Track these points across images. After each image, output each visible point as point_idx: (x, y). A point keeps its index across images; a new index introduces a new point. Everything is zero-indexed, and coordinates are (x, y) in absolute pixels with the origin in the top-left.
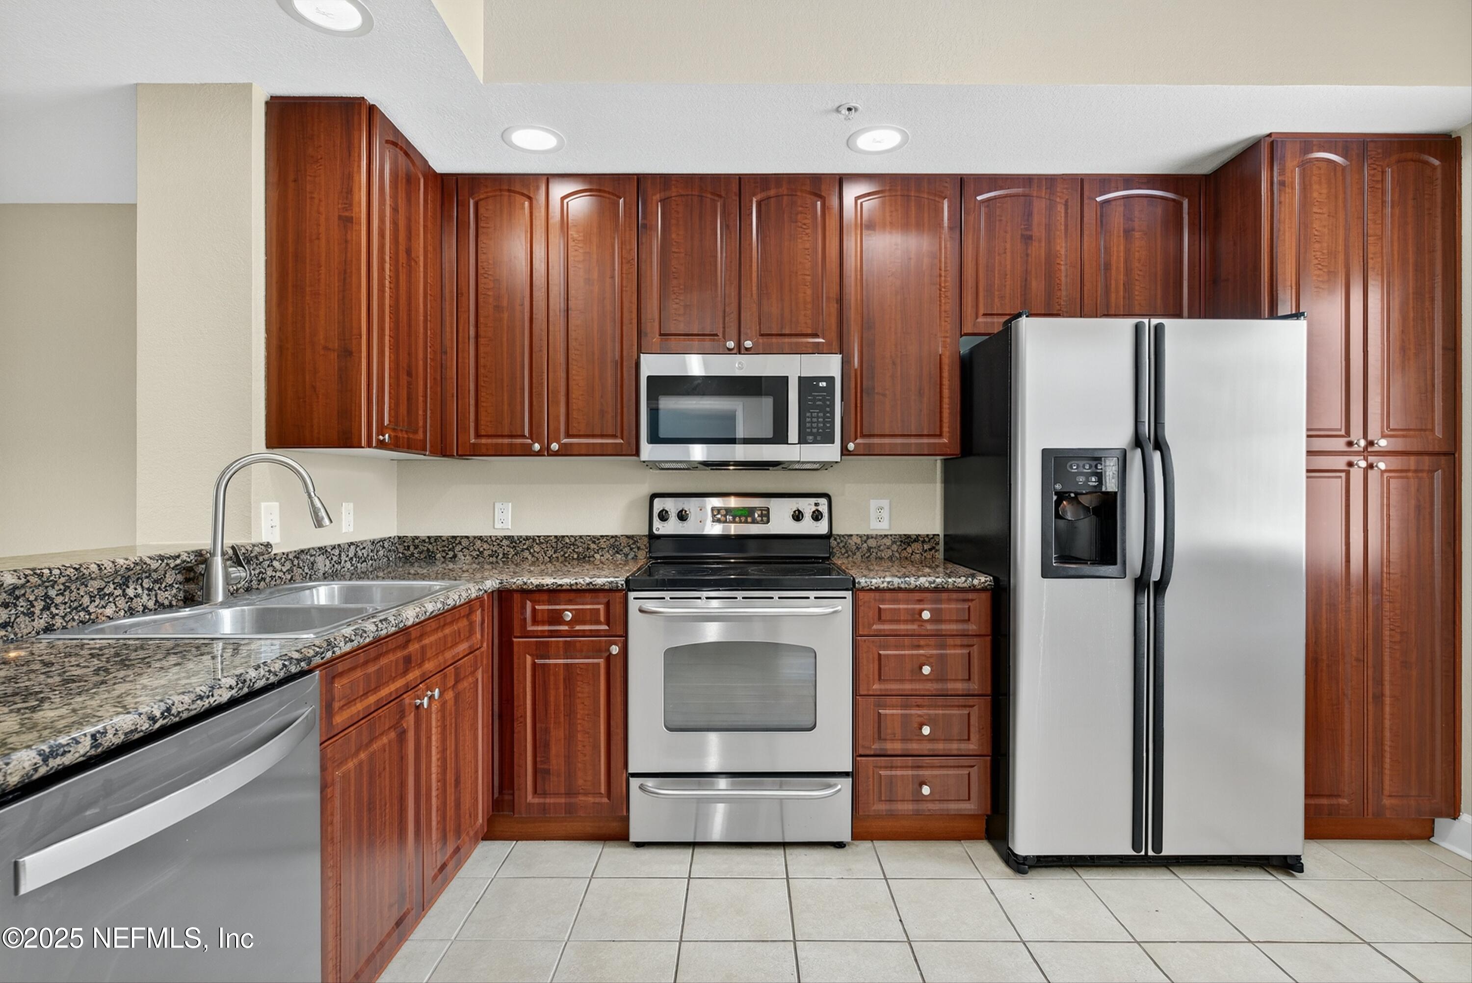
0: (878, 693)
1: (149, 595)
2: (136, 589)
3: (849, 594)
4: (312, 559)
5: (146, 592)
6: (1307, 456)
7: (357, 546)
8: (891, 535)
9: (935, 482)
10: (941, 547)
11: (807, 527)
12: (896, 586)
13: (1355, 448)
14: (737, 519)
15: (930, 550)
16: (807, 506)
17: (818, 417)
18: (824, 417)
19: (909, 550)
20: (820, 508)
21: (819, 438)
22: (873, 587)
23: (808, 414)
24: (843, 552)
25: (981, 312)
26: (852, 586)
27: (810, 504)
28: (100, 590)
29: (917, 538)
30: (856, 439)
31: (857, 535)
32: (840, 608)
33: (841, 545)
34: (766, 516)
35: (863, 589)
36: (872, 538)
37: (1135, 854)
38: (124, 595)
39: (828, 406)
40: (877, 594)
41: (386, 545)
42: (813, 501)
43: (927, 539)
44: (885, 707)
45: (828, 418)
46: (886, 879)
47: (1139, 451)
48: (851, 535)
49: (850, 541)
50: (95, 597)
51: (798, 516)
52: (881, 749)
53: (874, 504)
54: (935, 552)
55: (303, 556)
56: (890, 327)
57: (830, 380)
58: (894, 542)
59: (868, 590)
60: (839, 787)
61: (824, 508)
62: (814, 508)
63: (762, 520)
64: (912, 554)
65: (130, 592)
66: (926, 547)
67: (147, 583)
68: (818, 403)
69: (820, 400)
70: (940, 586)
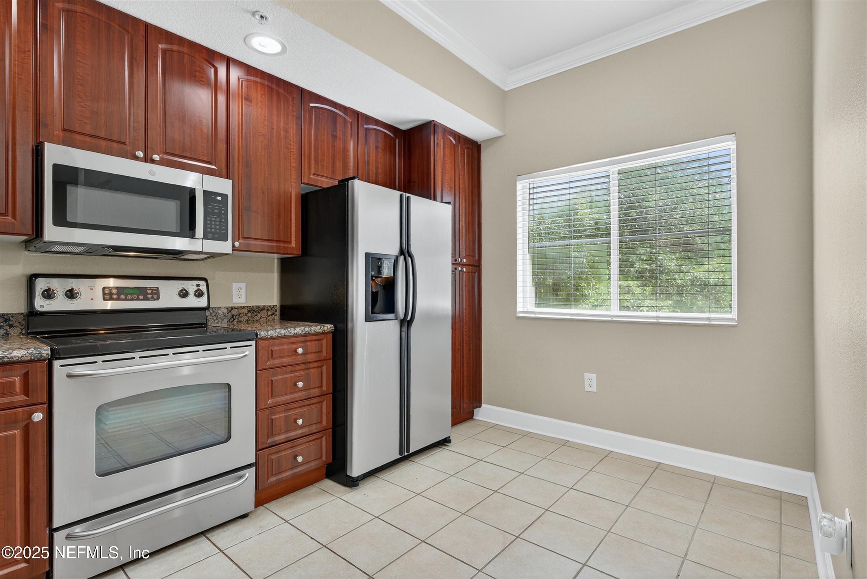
0: (272, 405)
3: (253, 343)
6: (452, 265)
8: (247, 307)
9: (274, 273)
10: (278, 313)
11: (192, 302)
12: (283, 335)
13: (457, 262)
14: (129, 297)
15: (272, 315)
16: (191, 286)
17: (215, 221)
18: (220, 222)
19: (259, 316)
20: (201, 288)
21: (216, 236)
22: (269, 337)
23: (209, 219)
24: (214, 319)
25: (313, 171)
26: (256, 337)
27: (193, 285)
29: (263, 308)
30: (239, 239)
31: (225, 307)
32: (247, 353)
33: (214, 314)
34: (155, 294)
35: (262, 339)
36: (235, 308)
37: (401, 456)
39: (223, 214)
40: (271, 342)
42: (195, 282)
43: (269, 308)
44: (275, 414)
45: (223, 222)
46: (287, 522)
47: (402, 257)
48: (220, 308)
49: (219, 311)
51: (184, 294)
52: (273, 442)
53: (235, 286)
54: (275, 316)
56: (261, 169)
57: (225, 197)
58: (249, 311)
59: (266, 339)
60: (247, 475)
61: (203, 288)
62: (196, 288)
63: (152, 297)
64: (260, 318)
66: (270, 313)
68: (216, 211)
69: (216, 209)
70: (307, 332)
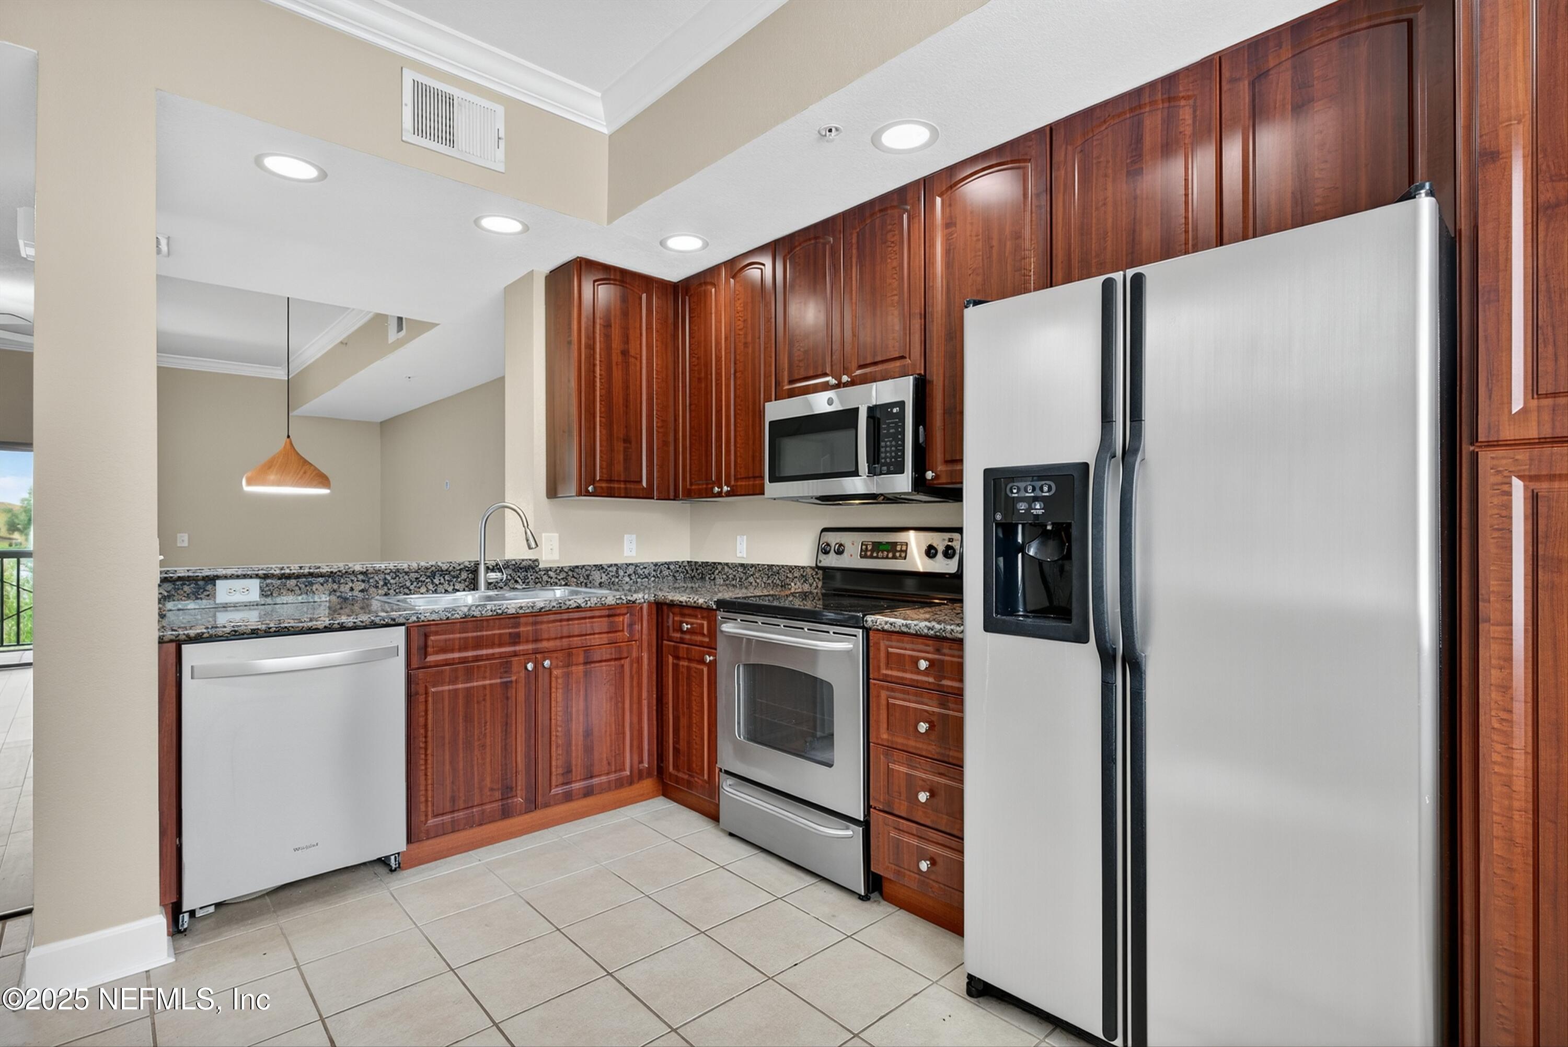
0: (886, 743)
1: (448, 584)
2: (440, 580)
3: (859, 632)
4: (588, 572)
5: (447, 582)
7: (636, 566)
12: (898, 628)
14: (880, 555)
16: (941, 541)
17: (891, 446)
18: (896, 446)
21: (892, 468)
22: (880, 628)
23: (882, 444)
26: (861, 624)
28: (416, 579)
30: (939, 466)
34: (904, 551)
35: (872, 629)
38: (433, 583)
39: (900, 433)
40: (885, 636)
41: (672, 567)
42: (947, 535)
45: (900, 445)
50: (413, 582)
51: (933, 553)
55: (577, 570)
57: (901, 405)
59: (876, 630)
60: (856, 832)
63: (901, 556)
65: (436, 581)
67: (447, 577)
68: (892, 431)
69: (893, 428)
